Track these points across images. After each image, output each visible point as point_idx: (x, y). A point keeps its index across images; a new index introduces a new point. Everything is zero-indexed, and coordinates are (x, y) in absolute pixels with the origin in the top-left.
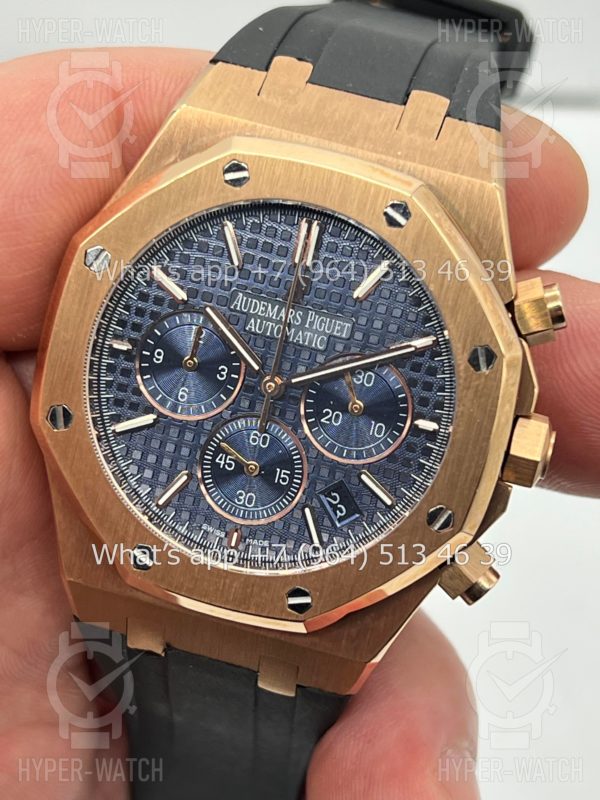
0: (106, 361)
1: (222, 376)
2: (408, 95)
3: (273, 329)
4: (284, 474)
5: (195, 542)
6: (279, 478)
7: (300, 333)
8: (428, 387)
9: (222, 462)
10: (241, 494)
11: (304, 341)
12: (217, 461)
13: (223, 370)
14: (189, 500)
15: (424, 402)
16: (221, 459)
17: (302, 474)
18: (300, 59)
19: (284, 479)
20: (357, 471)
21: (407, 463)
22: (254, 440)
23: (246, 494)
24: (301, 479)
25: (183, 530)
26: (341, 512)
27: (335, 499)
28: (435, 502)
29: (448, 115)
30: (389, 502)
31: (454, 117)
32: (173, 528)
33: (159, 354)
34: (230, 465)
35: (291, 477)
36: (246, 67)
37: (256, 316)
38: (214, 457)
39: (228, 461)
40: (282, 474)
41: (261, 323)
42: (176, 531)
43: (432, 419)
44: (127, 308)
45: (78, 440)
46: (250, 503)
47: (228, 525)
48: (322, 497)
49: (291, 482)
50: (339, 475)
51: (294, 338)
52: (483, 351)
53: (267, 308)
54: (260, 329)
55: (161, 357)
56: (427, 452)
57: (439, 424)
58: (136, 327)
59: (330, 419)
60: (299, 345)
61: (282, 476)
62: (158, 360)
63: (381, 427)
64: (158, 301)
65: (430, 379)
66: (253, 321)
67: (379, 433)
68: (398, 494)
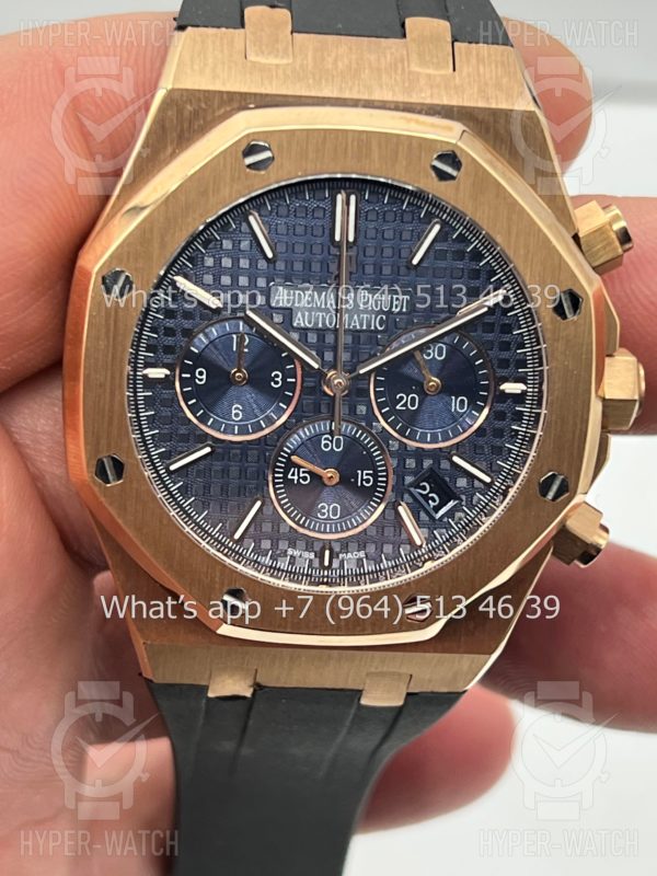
0: (142, 394)
1: (277, 383)
2: (403, 25)
3: (324, 319)
4: (367, 474)
5: (283, 571)
6: (362, 480)
7: (356, 317)
8: (505, 346)
9: (296, 478)
10: (323, 507)
11: (361, 325)
12: (290, 477)
13: (277, 376)
14: (267, 527)
15: (504, 363)
16: (293, 474)
17: (386, 471)
18: (273, 6)
19: (368, 481)
20: (446, 454)
21: (499, 433)
22: (326, 446)
23: (329, 505)
24: (386, 476)
25: (267, 560)
26: (434, 501)
27: (424, 488)
28: (545, 469)
29: (454, 40)
30: (488, 480)
31: (463, 41)
32: (256, 561)
33: (201, 373)
34: (305, 479)
35: (375, 476)
36: (219, 27)
37: (302, 309)
38: (286, 473)
39: (301, 475)
40: (364, 476)
41: (310, 315)
42: (259, 563)
43: (517, 380)
44: (153, 330)
45: (137, 490)
46: (335, 514)
47: (315, 543)
48: (412, 489)
49: (376, 481)
50: (427, 463)
51: (349, 325)
52: (567, 296)
53: (313, 297)
54: (310, 323)
55: (204, 377)
56: (518, 417)
57: (526, 384)
58: (169, 350)
59: (405, 405)
60: (357, 331)
61: (365, 477)
62: (201, 380)
63: (462, 401)
64: (188, 315)
65: (506, 338)
66: (299, 315)
67: (462, 407)
68: (494, 468)
